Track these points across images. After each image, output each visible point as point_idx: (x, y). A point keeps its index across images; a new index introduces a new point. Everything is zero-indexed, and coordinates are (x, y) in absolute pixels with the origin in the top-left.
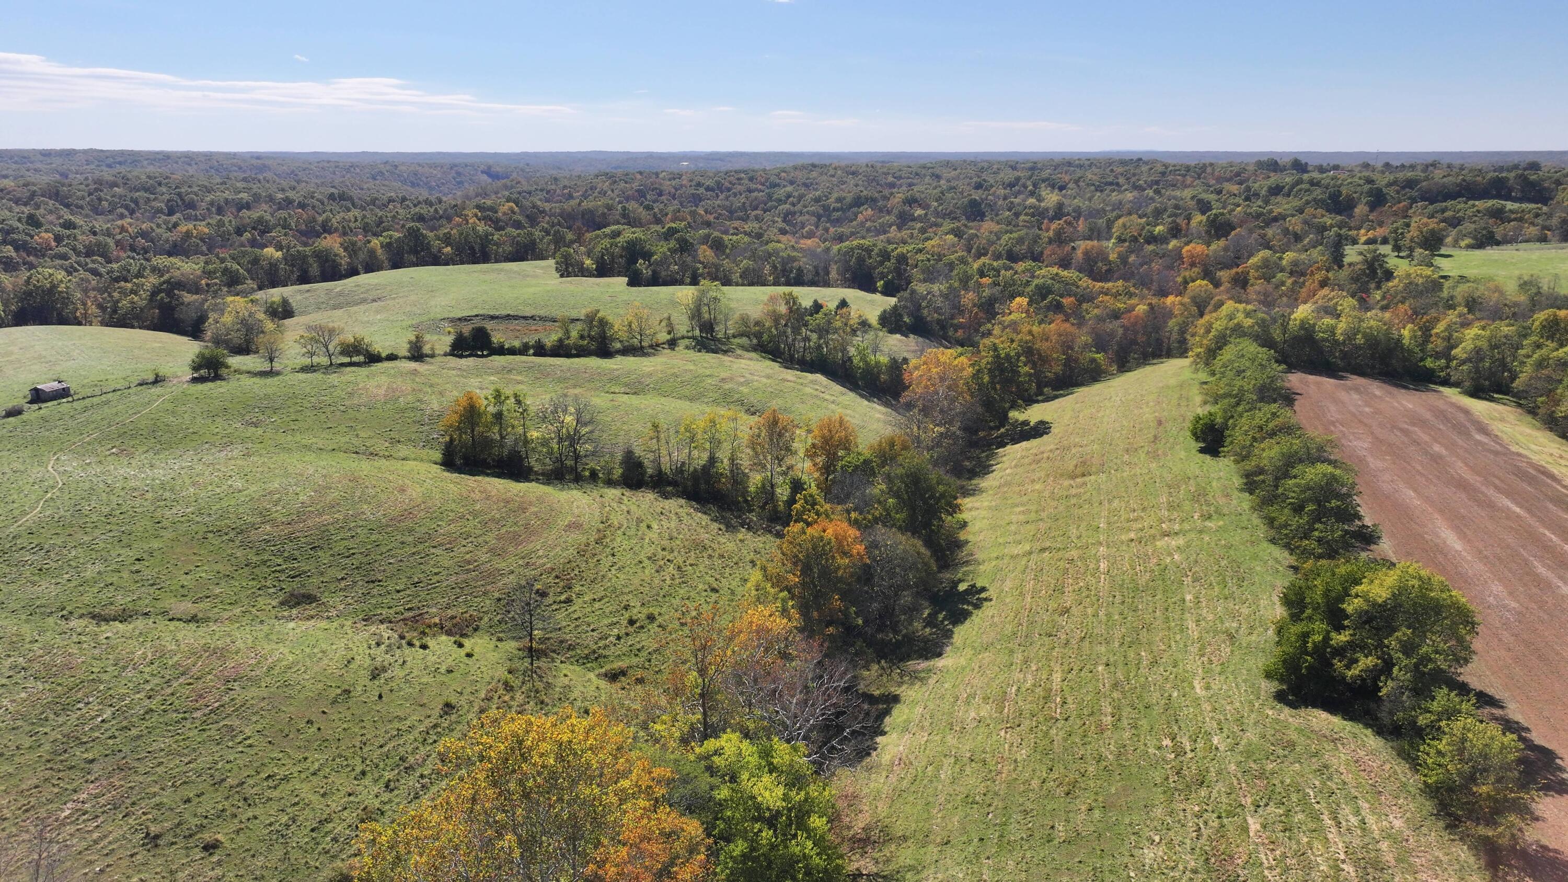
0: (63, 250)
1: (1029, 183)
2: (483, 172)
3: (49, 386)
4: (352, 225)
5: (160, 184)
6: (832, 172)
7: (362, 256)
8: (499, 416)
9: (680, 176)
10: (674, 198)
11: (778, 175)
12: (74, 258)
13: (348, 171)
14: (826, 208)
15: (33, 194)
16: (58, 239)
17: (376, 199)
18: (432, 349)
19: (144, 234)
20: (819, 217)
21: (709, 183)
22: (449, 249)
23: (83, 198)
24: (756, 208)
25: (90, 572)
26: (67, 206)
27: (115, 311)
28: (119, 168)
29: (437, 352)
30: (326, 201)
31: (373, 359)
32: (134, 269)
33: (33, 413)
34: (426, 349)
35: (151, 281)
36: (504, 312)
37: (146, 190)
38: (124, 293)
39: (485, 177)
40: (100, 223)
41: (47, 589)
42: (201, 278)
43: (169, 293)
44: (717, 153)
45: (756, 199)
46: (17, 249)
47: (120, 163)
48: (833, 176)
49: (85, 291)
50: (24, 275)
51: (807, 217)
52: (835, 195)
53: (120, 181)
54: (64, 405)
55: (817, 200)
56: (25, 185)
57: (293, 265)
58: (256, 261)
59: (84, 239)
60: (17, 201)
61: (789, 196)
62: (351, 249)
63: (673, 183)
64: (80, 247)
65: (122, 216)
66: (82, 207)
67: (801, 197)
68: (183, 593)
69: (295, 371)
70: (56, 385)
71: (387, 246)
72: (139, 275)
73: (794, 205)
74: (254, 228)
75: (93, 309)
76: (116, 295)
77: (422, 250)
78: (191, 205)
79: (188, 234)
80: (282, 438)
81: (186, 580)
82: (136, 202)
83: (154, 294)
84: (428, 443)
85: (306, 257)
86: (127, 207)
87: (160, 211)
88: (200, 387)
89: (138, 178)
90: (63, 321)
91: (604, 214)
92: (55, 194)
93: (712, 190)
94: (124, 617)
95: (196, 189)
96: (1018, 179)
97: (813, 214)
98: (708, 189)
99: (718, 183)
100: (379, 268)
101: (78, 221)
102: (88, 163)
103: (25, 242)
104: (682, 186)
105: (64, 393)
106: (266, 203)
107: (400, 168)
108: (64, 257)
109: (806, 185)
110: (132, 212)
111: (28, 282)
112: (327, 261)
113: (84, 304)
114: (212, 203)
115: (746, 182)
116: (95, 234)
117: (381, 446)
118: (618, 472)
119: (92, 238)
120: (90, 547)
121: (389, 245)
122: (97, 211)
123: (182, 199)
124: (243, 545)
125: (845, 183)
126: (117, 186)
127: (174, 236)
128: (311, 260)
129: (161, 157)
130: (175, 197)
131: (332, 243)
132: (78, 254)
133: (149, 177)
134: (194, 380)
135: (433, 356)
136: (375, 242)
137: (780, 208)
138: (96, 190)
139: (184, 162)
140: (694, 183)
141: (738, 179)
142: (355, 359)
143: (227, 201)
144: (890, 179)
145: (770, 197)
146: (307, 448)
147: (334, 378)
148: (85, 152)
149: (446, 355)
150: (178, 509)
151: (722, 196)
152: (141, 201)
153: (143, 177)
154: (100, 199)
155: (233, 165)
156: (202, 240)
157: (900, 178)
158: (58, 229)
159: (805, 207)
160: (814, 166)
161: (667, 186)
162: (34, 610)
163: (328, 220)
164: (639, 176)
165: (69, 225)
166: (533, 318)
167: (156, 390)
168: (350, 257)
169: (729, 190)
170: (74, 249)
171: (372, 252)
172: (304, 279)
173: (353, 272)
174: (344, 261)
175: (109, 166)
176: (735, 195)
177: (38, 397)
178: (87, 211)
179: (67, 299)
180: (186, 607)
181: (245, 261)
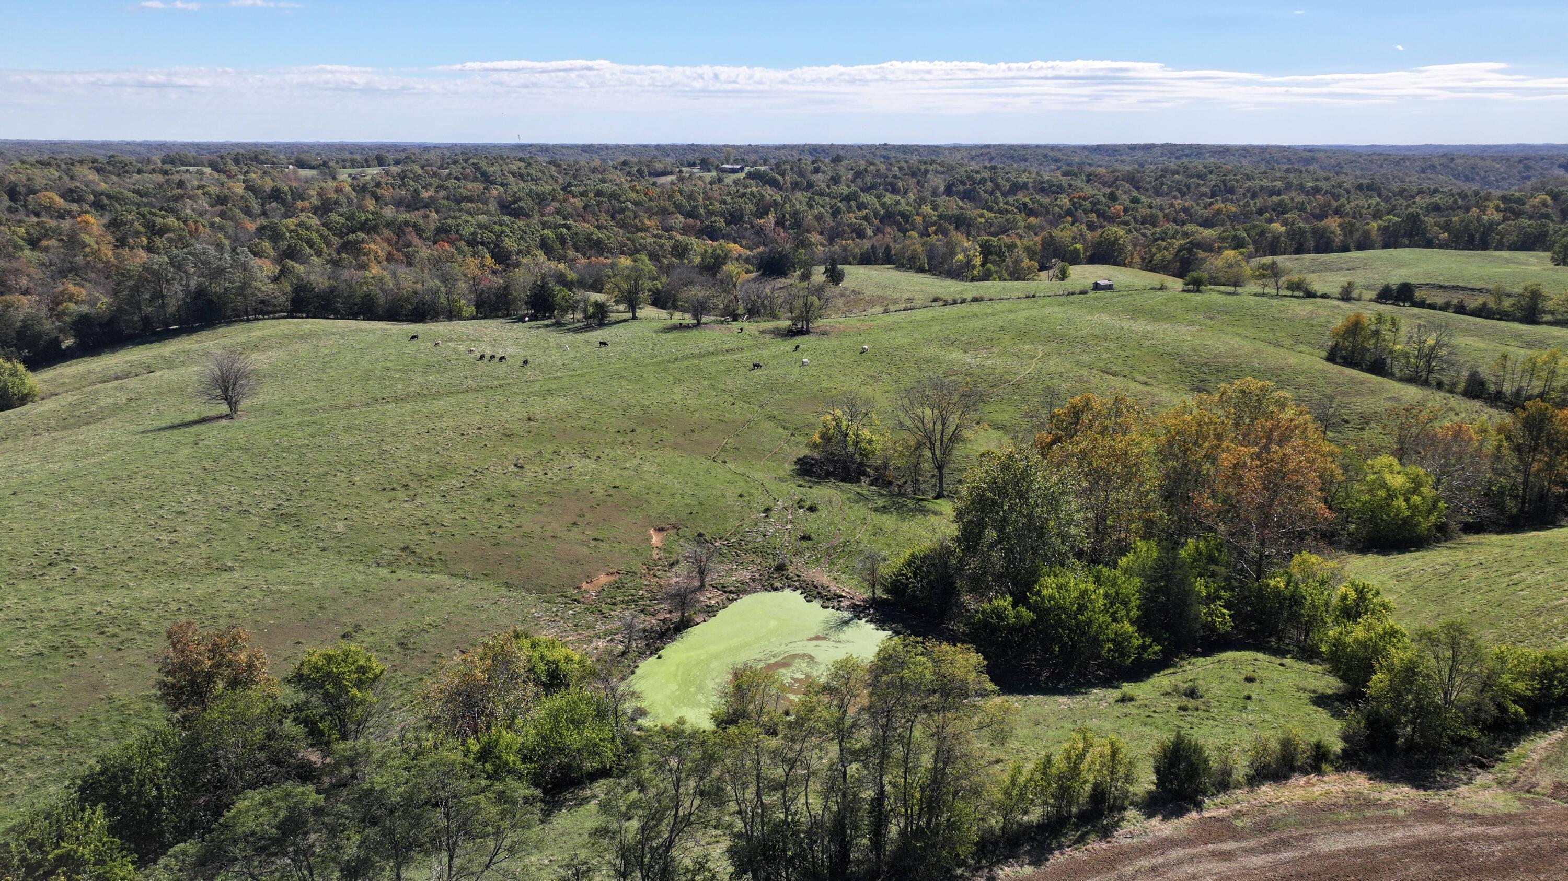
0: (1127, 218)
3: (1102, 282)
4: (1364, 211)
5: (1211, 172)
7: (1357, 235)
8: (1377, 333)
12: (1133, 224)
13: (1397, 163)
15: (1117, 179)
16: (1126, 210)
17: (1405, 190)
18: (1360, 294)
19: (1186, 210)
22: (1446, 235)
23: (1150, 183)
25: (1105, 356)
26: (1138, 189)
27: (1150, 262)
28: (1185, 160)
29: (1363, 297)
30: (1352, 190)
31: (1310, 295)
32: (1170, 233)
33: (1092, 294)
34: (1355, 294)
35: (1178, 243)
36: (1453, 284)
37: (1200, 177)
38: (1159, 249)
40: (1158, 201)
41: (1085, 358)
42: (1215, 241)
43: (1190, 251)
46: (1098, 216)
47: (1187, 156)
49: (1135, 246)
50: (1099, 232)
53: (1181, 170)
54: (1108, 293)
56: (1113, 172)
57: (1292, 239)
58: (1262, 233)
59: (1143, 211)
60: (1104, 184)
62: (1348, 230)
64: (1139, 217)
65: (1175, 198)
66: (1147, 190)
68: (1144, 373)
69: (1250, 294)
70: (1107, 282)
71: (1384, 230)
72: (1173, 237)
74: (1274, 210)
75: (1137, 259)
76: (1154, 250)
77: (1417, 234)
78: (1231, 191)
79: (1219, 212)
80: (1224, 327)
81: (1147, 369)
82: (1188, 186)
83: (1179, 251)
84: (1321, 347)
85: (1305, 232)
86: (1179, 191)
87: (1204, 195)
88: (1186, 294)
89: (1196, 167)
90: (1116, 264)
92: (1133, 180)
94: (1115, 374)
95: (1238, 177)
100: (1371, 247)
101: (1143, 198)
102: (1162, 155)
103: (1104, 212)
105: (1109, 288)
106: (1296, 190)
107: (1456, 161)
108: (1126, 223)
110: (1183, 195)
111: (1101, 236)
112: (1322, 236)
113: (1132, 255)
114: (1248, 190)
116: (1151, 207)
117: (1288, 342)
118: (1461, 386)
119: (1149, 211)
120: (1107, 348)
121: (1386, 228)
122: (1158, 193)
123: (1225, 185)
124: (1180, 362)
126: (1178, 173)
127: (1207, 213)
128: (1309, 235)
130: (1220, 183)
131: (1333, 223)
132: (1136, 221)
133: (1205, 167)
134: (1184, 291)
135: (1359, 300)
136: (1374, 225)
138: (1161, 176)
139: (1241, 155)
142: (1296, 294)
143: (1262, 188)
146: (1239, 335)
147: (1275, 302)
148: (1162, 146)
149: (1370, 300)
150: (1153, 342)
152: (1193, 186)
153: (1200, 167)
154: (1162, 184)
155: (1284, 157)
156: (1228, 217)
158: (1127, 203)
162: (1078, 363)
163: (1343, 206)
165: (1135, 201)
166: (1480, 290)
167: (1159, 293)
168: (1345, 235)
170: (1135, 219)
171: (1367, 234)
172: (1299, 250)
173: (1346, 249)
174: (1339, 237)
175: (1178, 158)
177: (1097, 287)
178: (1151, 193)
179: (1122, 249)
180: (1144, 379)
181: (1253, 233)
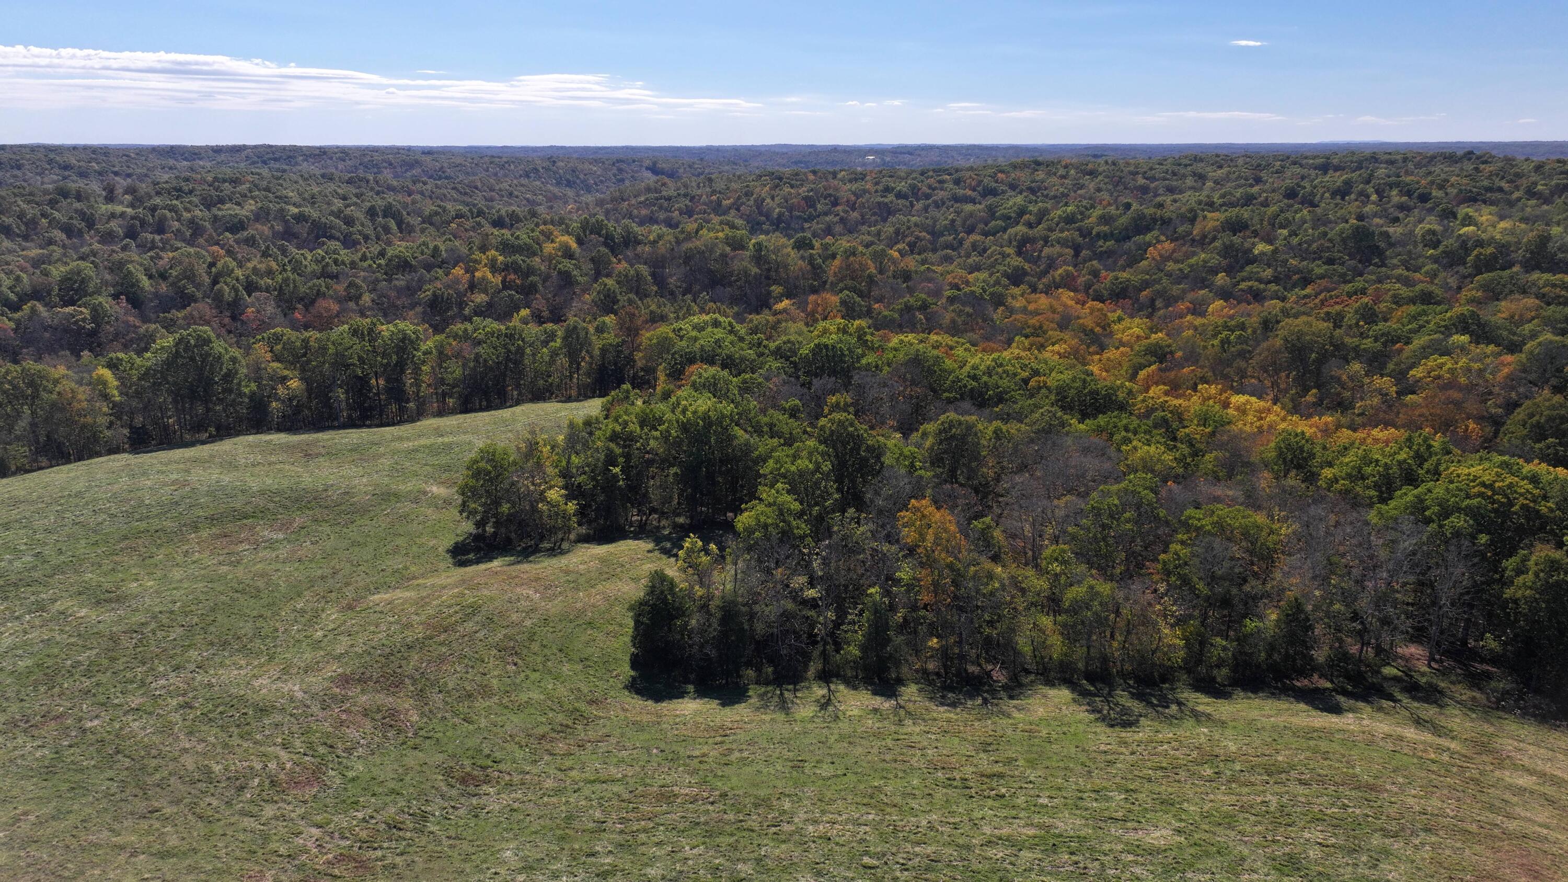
1: (1370, 189)
2: (647, 168)
6: (1062, 172)
9: (863, 176)
10: (854, 209)
11: (993, 176)
14: (1085, 233)
20: (1077, 249)
21: (902, 186)
24: (970, 230)
39: (648, 174)
44: (906, 146)
45: (971, 215)
48: (1063, 177)
51: (1058, 249)
52: (1097, 212)
55: (1070, 220)
61: (1022, 212)
63: (854, 186)
67: (1042, 215)
73: (1030, 225)
91: (724, 256)
93: (905, 197)
96: (1348, 184)
97: (1063, 243)
98: (899, 195)
99: (913, 188)
104: (865, 191)
109: (1032, 191)
115: (950, 185)
125: (1082, 187)
129: (317, 152)
137: (1011, 231)
140: (880, 187)
141: (940, 182)
144: (1141, 181)
145: (991, 211)
151: (919, 206)
157: (1153, 179)
159: (1051, 230)
160: (1038, 163)
161: (845, 191)
164: (811, 177)
169: (927, 197)
176: (937, 205)
